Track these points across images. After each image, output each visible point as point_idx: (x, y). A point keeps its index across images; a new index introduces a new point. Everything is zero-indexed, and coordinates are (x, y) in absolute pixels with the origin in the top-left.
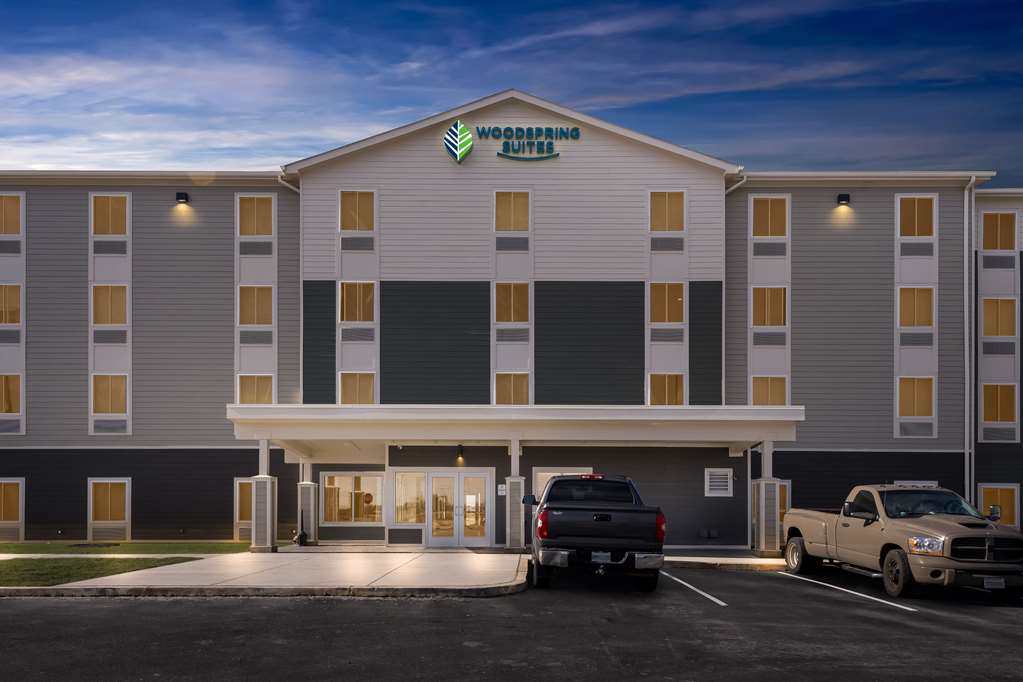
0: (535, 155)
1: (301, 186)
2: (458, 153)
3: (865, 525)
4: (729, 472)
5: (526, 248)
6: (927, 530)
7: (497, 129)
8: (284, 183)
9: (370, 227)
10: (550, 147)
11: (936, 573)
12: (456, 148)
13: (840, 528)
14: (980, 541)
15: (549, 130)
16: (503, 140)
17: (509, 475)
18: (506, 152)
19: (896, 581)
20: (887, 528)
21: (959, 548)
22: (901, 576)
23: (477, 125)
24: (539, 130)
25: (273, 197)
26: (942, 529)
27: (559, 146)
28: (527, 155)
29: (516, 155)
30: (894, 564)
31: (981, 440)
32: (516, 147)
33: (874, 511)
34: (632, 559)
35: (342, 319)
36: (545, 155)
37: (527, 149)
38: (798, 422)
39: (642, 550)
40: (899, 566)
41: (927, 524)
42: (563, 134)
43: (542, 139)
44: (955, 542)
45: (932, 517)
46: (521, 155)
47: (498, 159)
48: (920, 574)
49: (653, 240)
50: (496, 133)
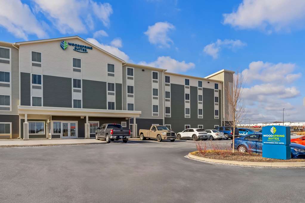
0: (82, 51)
1: (20, 48)
2: (64, 48)
3: (154, 131)
4: (126, 122)
5: (80, 72)
6: (163, 132)
7: (73, 44)
8: (14, 46)
9: (40, 61)
10: (86, 50)
11: (165, 138)
12: (63, 46)
13: (150, 132)
14: (170, 133)
15: (85, 46)
16: (75, 47)
17: (86, 123)
18: (75, 50)
19: (159, 140)
20: (158, 132)
21: (168, 134)
22: (160, 139)
23: (68, 42)
24: (83, 46)
25: (10, 49)
26: (165, 132)
27: (88, 50)
28: (80, 51)
29: (77, 50)
30: (159, 137)
31: (165, 117)
32: (78, 49)
33: (156, 129)
34: (126, 137)
35: (32, 83)
36: (84, 52)
37: (80, 50)
38: (140, 114)
39: (127, 136)
40: (160, 137)
41: (163, 131)
42: (89, 48)
43: (84, 48)
44: (167, 133)
45: (163, 130)
46: (79, 51)
47: (73, 51)
48: (163, 138)
49: (108, 74)
50: (73, 45)
